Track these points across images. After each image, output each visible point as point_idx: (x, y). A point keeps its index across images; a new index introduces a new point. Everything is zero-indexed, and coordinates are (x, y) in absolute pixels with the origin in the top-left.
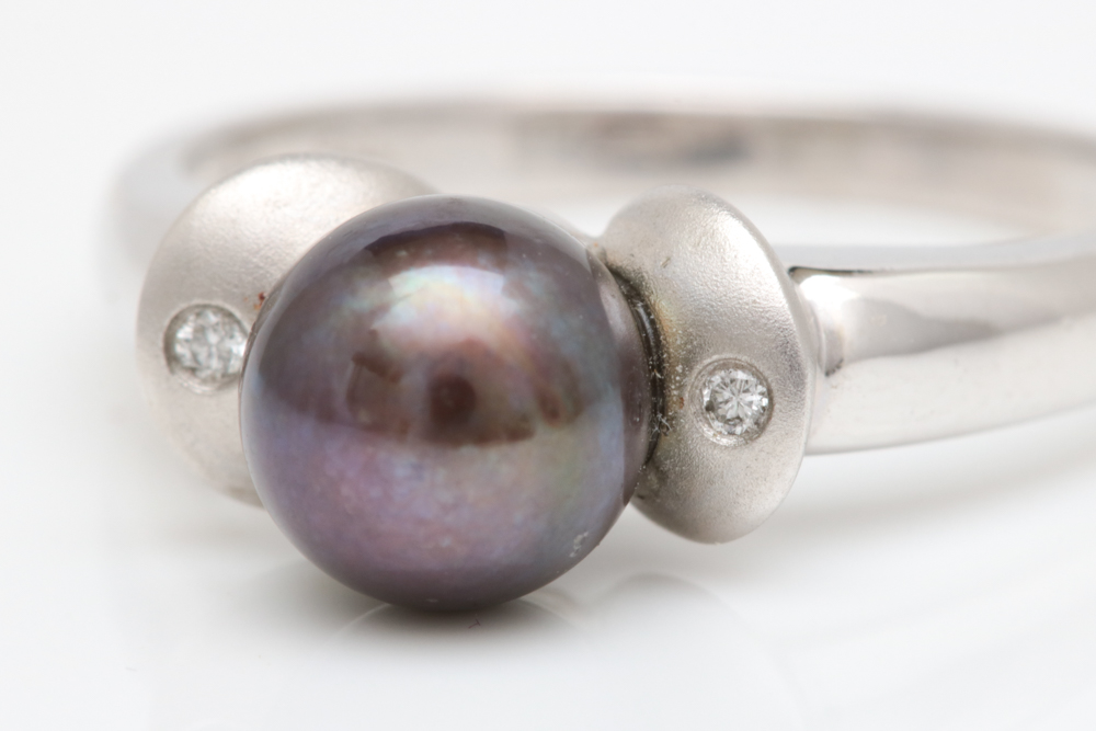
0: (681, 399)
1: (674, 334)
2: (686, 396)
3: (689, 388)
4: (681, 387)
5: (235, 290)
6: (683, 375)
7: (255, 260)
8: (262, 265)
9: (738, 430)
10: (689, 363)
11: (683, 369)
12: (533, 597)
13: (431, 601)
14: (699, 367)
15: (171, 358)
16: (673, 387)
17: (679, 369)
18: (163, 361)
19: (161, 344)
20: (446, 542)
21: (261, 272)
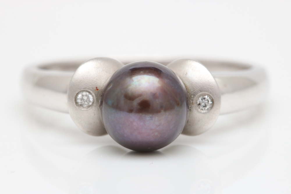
0: (193, 103)
1: (190, 89)
2: (194, 102)
3: (195, 100)
4: (193, 100)
5: (91, 87)
6: (193, 98)
7: (94, 80)
8: (96, 81)
9: (206, 108)
10: (194, 95)
11: (193, 96)
12: (160, 150)
13: (149, 148)
14: (197, 96)
15: (76, 103)
16: (191, 100)
17: (192, 96)
18: (75, 103)
19: (74, 99)
20: (156, 134)
21: (96, 82)
